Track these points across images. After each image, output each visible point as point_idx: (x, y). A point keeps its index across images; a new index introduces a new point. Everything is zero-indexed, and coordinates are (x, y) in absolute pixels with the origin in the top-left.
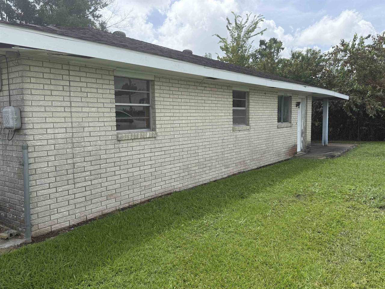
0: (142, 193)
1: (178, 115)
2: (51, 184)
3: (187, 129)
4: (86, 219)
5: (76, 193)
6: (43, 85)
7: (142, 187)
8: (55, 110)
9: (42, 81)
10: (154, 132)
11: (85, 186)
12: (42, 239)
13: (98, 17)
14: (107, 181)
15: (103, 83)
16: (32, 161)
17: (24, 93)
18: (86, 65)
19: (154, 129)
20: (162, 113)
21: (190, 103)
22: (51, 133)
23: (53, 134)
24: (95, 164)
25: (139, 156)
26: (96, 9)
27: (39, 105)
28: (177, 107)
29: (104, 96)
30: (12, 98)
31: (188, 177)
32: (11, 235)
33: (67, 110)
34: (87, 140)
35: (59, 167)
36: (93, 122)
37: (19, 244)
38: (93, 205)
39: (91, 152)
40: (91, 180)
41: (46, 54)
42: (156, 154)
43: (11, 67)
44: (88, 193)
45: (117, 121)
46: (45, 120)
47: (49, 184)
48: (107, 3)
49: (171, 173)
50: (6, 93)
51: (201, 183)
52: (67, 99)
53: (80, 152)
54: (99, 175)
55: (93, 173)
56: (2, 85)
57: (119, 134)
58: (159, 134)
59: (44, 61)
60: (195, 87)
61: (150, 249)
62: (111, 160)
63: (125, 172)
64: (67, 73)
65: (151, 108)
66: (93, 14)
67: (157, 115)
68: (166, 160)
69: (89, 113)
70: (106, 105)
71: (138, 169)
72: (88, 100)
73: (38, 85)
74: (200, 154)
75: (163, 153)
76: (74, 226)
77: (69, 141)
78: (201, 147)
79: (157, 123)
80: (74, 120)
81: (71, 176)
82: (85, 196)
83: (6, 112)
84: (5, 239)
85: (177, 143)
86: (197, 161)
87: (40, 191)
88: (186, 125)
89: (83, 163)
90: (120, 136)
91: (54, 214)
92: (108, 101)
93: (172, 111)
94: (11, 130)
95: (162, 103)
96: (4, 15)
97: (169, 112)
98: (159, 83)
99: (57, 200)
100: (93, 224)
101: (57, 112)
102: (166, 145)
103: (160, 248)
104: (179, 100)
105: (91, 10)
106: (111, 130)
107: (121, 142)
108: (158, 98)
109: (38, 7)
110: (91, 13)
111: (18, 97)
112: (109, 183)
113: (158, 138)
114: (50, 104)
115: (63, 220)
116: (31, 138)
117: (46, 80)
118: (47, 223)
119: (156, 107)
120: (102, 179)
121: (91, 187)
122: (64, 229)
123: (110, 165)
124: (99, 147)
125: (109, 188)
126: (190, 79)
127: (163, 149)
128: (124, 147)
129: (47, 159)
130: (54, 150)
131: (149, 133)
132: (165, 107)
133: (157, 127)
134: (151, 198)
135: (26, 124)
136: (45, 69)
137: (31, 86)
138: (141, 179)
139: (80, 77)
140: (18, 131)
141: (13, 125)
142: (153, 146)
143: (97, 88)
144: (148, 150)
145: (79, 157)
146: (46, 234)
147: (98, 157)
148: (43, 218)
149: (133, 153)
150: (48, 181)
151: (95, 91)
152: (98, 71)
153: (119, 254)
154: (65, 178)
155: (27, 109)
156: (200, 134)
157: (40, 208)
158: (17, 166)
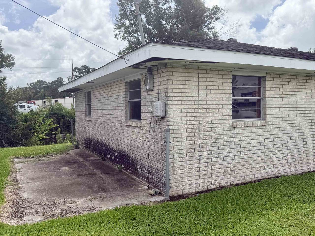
0: (253, 173)
1: (287, 106)
2: (183, 158)
3: (295, 119)
4: (208, 188)
5: (200, 167)
6: (180, 85)
7: (253, 168)
8: (188, 104)
9: (180, 82)
10: (264, 121)
11: (207, 162)
12: (176, 199)
13: (211, 29)
14: (223, 160)
15: (223, 81)
16: (171, 140)
17: (168, 92)
18: (211, 68)
19: (264, 119)
20: (272, 105)
21: (300, 95)
22: (185, 120)
23: (186, 121)
24: (215, 145)
25: (250, 142)
26: (210, 23)
27: (178, 100)
28: (286, 99)
29: (223, 92)
30: (160, 95)
31: (295, 163)
32: (156, 192)
33: (196, 103)
34: (209, 127)
35: (189, 146)
36: (214, 112)
37: (162, 200)
38: (213, 178)
39: (212, 136)
40: (211, 158)
41: (184, 63)
42: (266, 140)
43: (160, 73)
44: (209, 168)
45: (233, 111)
46: (181, 111)
47: (182, 158)
48: (219, 17)
49: (280, 159)
50: (156, 92)
51: (309, 170)
52: (196, 95)
53: (204, 135)
54: (218, 155)
55: (213, 152)
56: (153, 86)
57: (234, 122)
58: (269, 123)
59: (182, 68)
60: (304, 81)
61: (265, 223)
62: (227, 144)
63: (238, 154)
64: (197, 75)
65: (262, 100)
66: (208, 27)
67: (267, 106)
68: (275, 146)
69: (212, 105)
70: (224, 99)
71: (249, 152)
72: (211, 95)
73: (177, 85)
74: (308, 143)
75: (272, 140)
76: (198, 193)
77: (197, 126)
78: (309, 137)
79: (267, 113)
80: (201, 111)
81: (197, 154)
82: (207, 170)
83: (156, 105)
84: (152, 195)
85: (286, 132)
86: (305, 149)
87: (176, 163)
88: (295, 115)
89: (206, 144)
90: (235, 124)
91: (184, 181)
92: (227, 95)
93: (282, 103)
94: (158, 117)
95: (272, 96)
96: (146, 36)
97: (279, 104)
98: (270, 79)
99: (187, 171)
100: (214, 193)
101: (189, 105)
102: (276, 133)
103: (275, 224)
104: (289, 93)
105: (206, 24)
106: (227, 119)
107: (236, 129)
108: (269, 91)
109: (168, 27)
110: (206, 26)
111: (164, 95)
112: (225, 162)
113: (268, 127)
114: (185, 99)
115: (191, 186)
116: (172, 123)
117: (183, 82)
118: (179, 187)
119: (267, 99)
120: (220, 158)
121: (212, 164)
122: (192, 194)
123: (226, 147)
124: (218, 132)
125: (225, 166)
126: (299, 74)
127: (272, 136)
128: (238, 133)
129: (181, 139)
130: (187, 133)
131: (260, 122)
132: (275, 99)
133: (267, 117)
134: (260, 178)
135: (168, 114)
136: (182, 73)
137: (173, 86)
138: (251, 162)
139: (206, 78)
140: (163, 118)
141: (160, 114)
142: (263, 134)
143: (218, 86)
144: (258, 136)
145: (203, 139)
146: (179, 196)
147: (217, 140)
148: (177, 183)
149: (245, 138)
150: (181, 155)
151: (217, 88)
152: (220, 73)
153: (238, 222)
154: (193, 154)
155: (170, 103)
156: (309, 124)
157: (175, 175)
158: (161, 143)
